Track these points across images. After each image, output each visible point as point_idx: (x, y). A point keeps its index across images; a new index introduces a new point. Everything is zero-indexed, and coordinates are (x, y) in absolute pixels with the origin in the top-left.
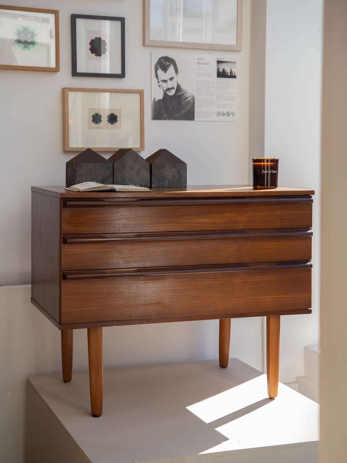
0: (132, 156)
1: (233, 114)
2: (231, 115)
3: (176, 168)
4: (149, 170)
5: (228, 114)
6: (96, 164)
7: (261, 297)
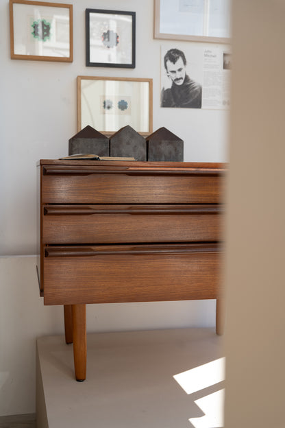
0: (129, 132)
3: (173, 145)
4: (145, 145)
6: (93, 139)
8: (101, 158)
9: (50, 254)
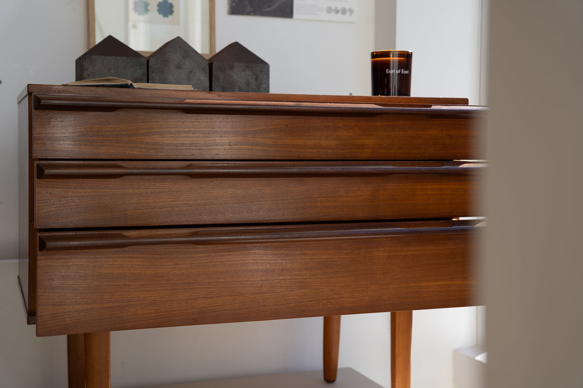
0: (180, 47)
1: (351, 11)
2: (348, 14)
3: (253, 70)
4: (208, 71)
5: (344, 12)
6: (119, 58)
7: (422, 284)
8: (135, 85)
9: (49, 244)
